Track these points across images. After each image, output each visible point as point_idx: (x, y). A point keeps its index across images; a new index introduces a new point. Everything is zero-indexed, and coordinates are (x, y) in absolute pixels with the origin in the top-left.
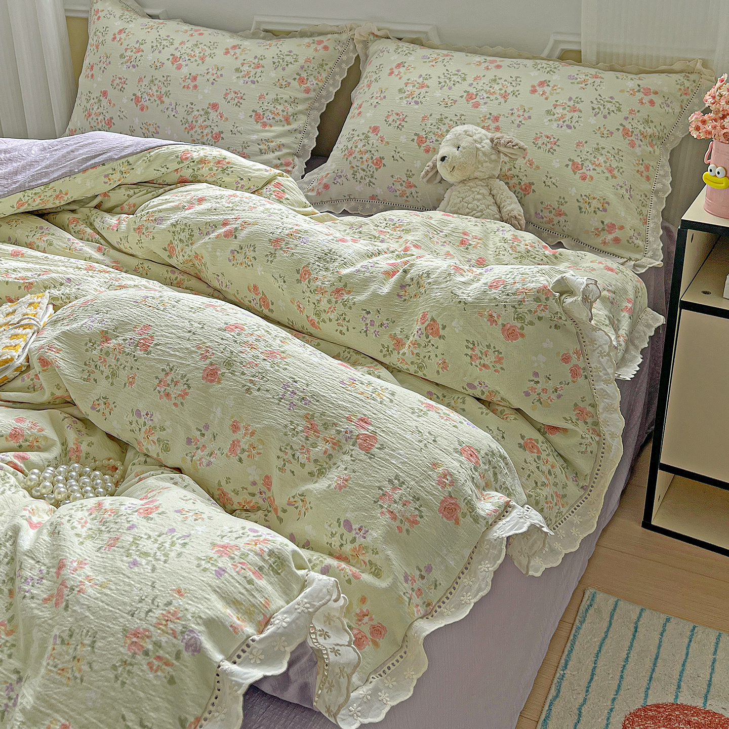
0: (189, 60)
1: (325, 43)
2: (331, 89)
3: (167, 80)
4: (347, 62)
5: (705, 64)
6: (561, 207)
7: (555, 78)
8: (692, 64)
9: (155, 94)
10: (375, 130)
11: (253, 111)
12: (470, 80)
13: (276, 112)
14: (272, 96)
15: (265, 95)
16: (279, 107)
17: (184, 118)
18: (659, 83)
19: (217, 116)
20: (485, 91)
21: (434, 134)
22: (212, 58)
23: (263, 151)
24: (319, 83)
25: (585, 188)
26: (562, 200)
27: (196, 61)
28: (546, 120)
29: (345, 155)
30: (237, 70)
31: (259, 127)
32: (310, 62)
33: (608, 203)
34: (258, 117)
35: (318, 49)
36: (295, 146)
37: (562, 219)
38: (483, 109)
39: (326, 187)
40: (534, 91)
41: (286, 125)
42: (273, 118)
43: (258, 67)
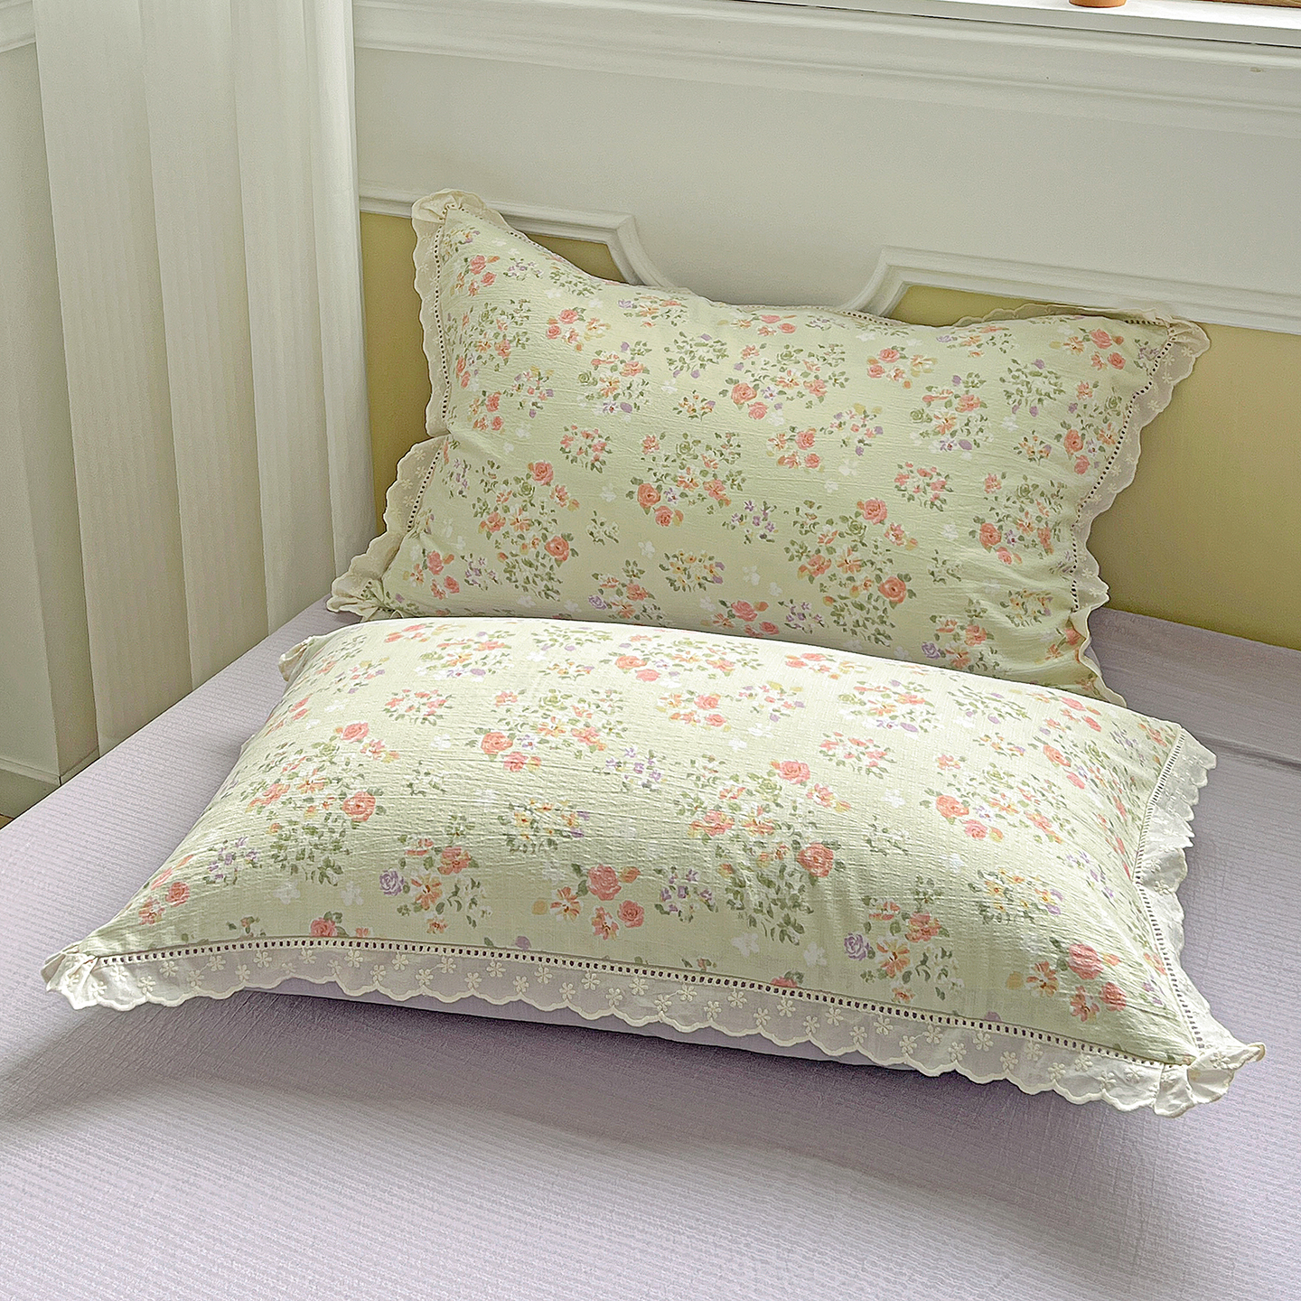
0: (781, 393)
3: (729, 445)
9: (700, 480)
11: (977, 520)
13: (1026, 521)
14: (1015, 481)
15: (999, 477)
16: (1030, 510)
17: (793, 543)
19: (887, 535)
22: (842, 385)
27: (801, 395)
30: (918, 415)
31: (994, 560)
32: (1089, 394)
34: (989, 536)
35: (1102, 360)
41: (1044, 552)
42: (1021, 538)
43: (970, 405)
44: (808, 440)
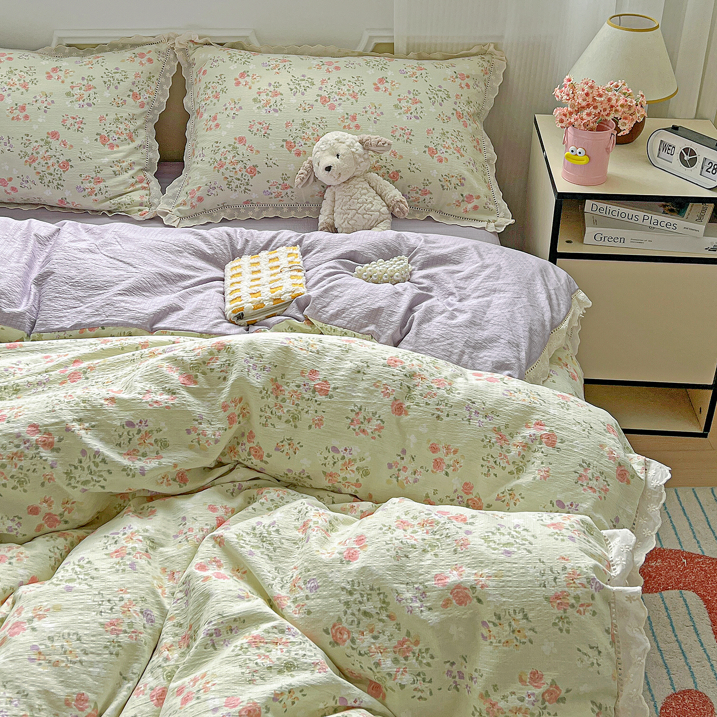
0: (10, 89)
1: (148, 56)
2: (162, 99)
4: (170, 71)
5: (496, 48)
6: (426, 187)
7: (389, 73)
8: (485, 48)
10: (241, 140)
11: (97, 134)
12: (318, 83)
13: (120, 132)
14: (112, 117)
15: (105, 116)
16: (121, 127)
17: (21, 151)
18: (468, 68)
19: (60, 144)
20: (336, 93)
21: (301, 138)
22: (35, 84)
23: (117, 173)
24: (150, 96)
25: (444, 169)
26: (426, 181)
27: (18, 89)
28: (396, 114)
29: (215, 168)
30: (68, 94)
31: (107, 149)
32: (140, 77)
33: (464, 179)
34: (104, 140)
35: (143, 62)
36: (143, 161)
37: (428, 197)
38: (339, 110)
39: (200, 199)
40: (377, 89)
41: (130, 142)
42: (119, 138)
43: (89, 88)
44: (23, 108)
